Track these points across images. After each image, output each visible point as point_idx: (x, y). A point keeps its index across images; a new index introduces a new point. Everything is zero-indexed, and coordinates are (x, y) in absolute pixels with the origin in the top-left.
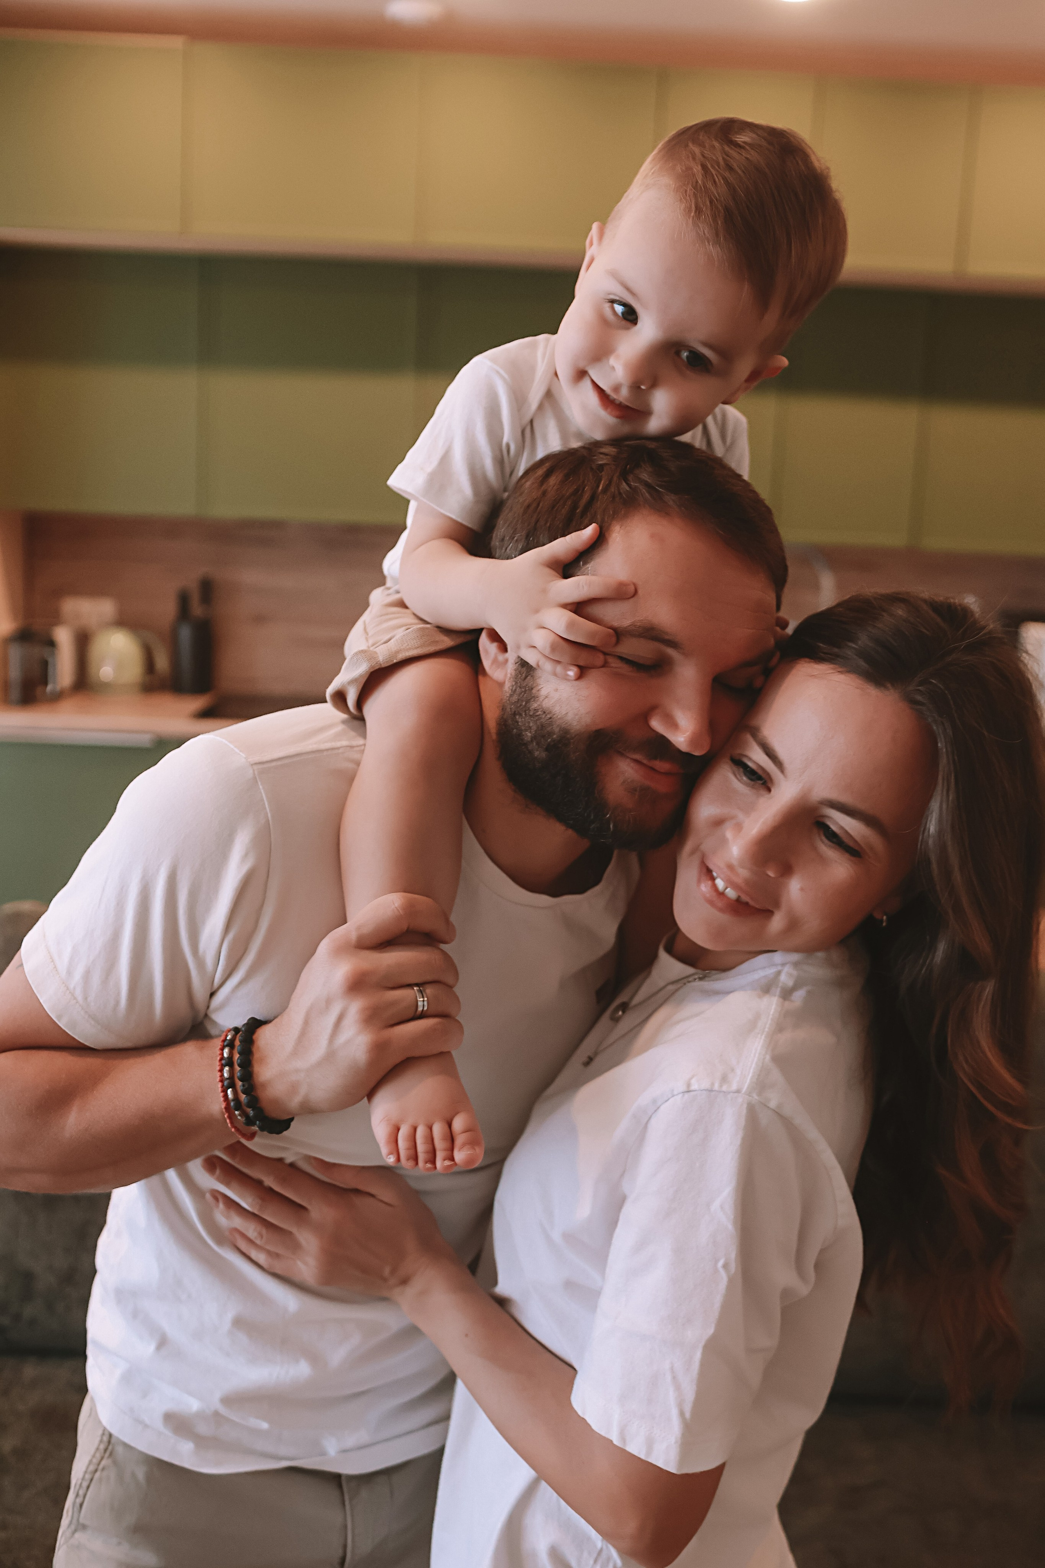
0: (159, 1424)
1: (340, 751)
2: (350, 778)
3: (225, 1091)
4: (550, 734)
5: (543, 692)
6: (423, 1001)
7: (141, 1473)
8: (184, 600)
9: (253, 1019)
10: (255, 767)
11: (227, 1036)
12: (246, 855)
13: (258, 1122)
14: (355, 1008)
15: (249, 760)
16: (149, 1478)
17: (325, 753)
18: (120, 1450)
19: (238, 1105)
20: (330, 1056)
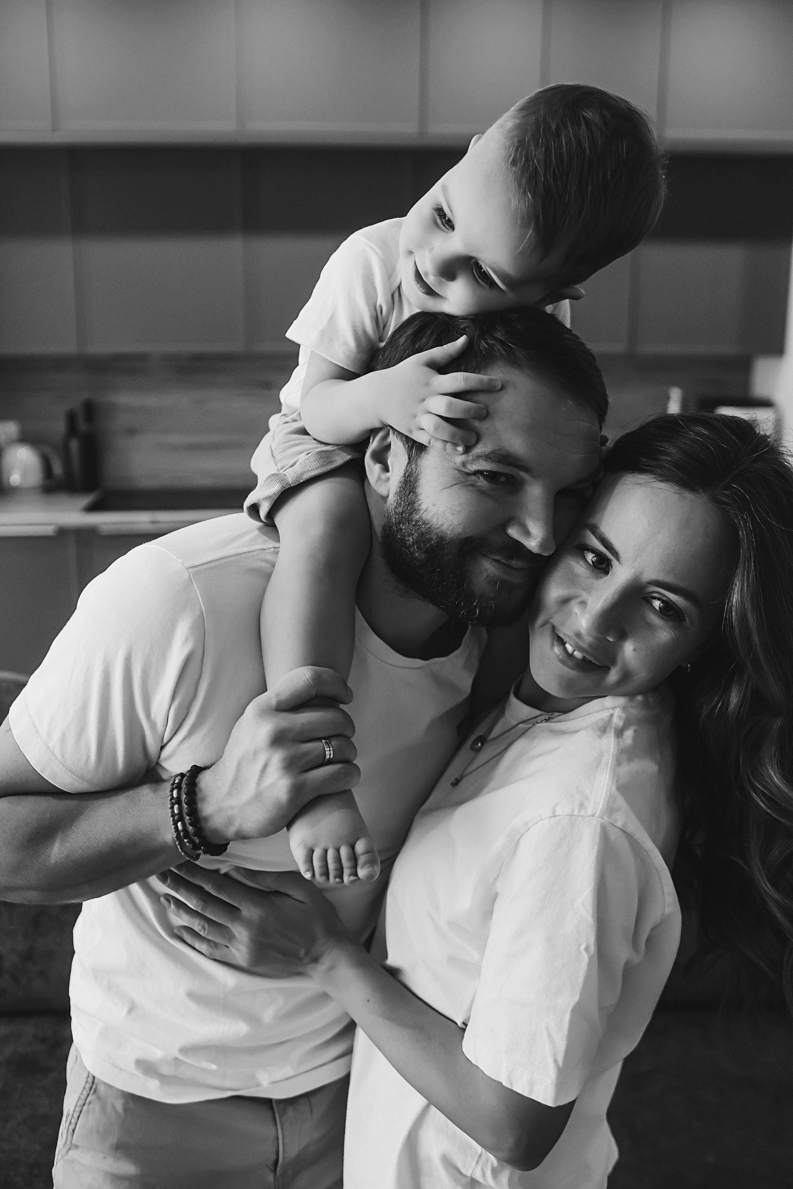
0: (131, 1067)
1: (255, 553)
2: (268, 576)
3: (175, 824)
4: (430, 539)
5: (423, 507)
6: (330, 750)
7: (119, 1105)
8: (71, 418)
9: (195, 766)
10: (190, 570)
11: (175, 780)
12: (187, 640)
13: (202, 848)
14: (277, 758)
15: (185, 565)
16: (126, 1109)
17: (243, 556)
18: (101, 1088)
19: (187, 834)
20: (258, 796)
